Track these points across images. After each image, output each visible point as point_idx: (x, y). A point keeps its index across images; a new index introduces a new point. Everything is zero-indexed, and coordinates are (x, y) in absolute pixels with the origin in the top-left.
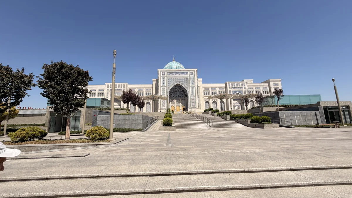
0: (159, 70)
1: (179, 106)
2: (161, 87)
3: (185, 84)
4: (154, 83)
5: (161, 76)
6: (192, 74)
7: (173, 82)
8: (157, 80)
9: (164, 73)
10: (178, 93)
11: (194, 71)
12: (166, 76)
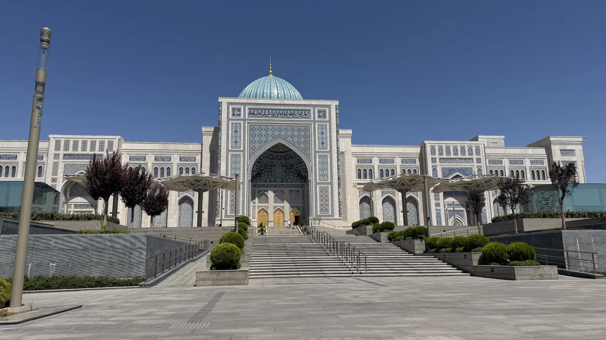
0: (224, 101)
1: (280, 210)
2: (228, 151)
3: (302, 146)
4: (207, 140)
5: (228, 119)
6: (322, 114)
7: (263, 139)
8: (217, 131)
9: (239, 110)
10: (279, 171)
11: (329, 106)
12: (244, 120)
